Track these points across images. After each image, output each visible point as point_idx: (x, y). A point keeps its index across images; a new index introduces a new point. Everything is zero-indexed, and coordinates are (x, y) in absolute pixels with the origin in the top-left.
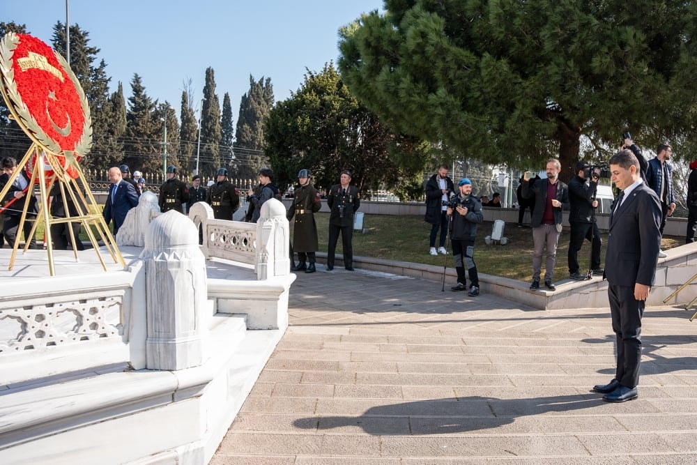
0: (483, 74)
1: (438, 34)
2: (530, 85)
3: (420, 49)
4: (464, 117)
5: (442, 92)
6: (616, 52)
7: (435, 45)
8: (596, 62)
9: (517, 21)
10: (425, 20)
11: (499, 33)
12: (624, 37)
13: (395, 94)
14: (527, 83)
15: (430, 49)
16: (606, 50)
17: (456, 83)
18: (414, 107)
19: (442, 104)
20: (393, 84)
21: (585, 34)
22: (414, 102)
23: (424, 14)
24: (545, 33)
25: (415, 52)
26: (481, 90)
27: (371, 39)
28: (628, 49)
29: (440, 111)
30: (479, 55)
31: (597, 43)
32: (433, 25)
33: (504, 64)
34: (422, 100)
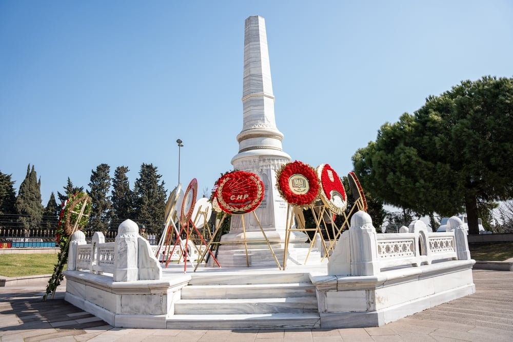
0: (438, 172)
1: (415, 155)
2: (462, 174)
3: (408, 164)
4: (434, 191)
5: (422, 181)
6: (502, 155)
7: (416, 161)
8: (493, 160)
9: (450, 147)
10: (408, 150)
11: (442, 153)
12: (506, 147)
13: (399, 184)
14: (460, 174)
15: (413, 163)
16: (497, 154)
17: (426, 177)
18: (408, 189)
19: (423, 187)
20: (397, 180)
21: (486, 148)
22: (409, 187)
23: (406, 148)
24: (466, 150)
25: (405, 165)
26: (439, 179)
27: (382, 161)
28: (509, 153)
29: (422, 190)
30: (436, 163)
31: (492, 152)
32: (412, 152)
33: (448, 166)
34: (412, 186)
